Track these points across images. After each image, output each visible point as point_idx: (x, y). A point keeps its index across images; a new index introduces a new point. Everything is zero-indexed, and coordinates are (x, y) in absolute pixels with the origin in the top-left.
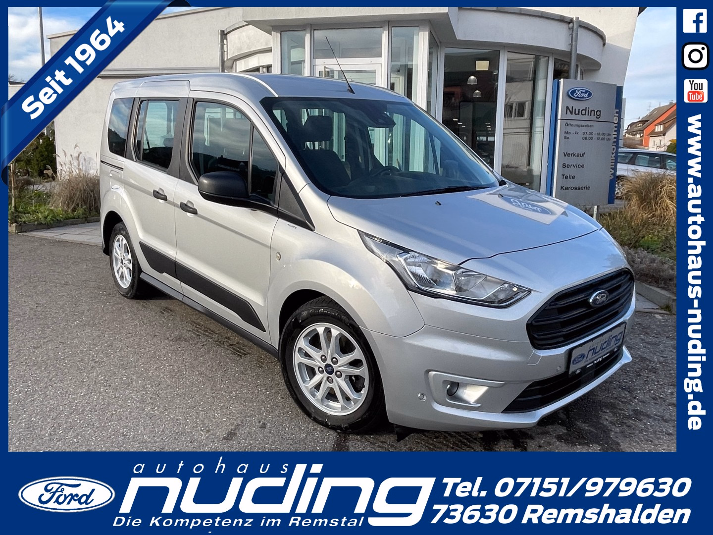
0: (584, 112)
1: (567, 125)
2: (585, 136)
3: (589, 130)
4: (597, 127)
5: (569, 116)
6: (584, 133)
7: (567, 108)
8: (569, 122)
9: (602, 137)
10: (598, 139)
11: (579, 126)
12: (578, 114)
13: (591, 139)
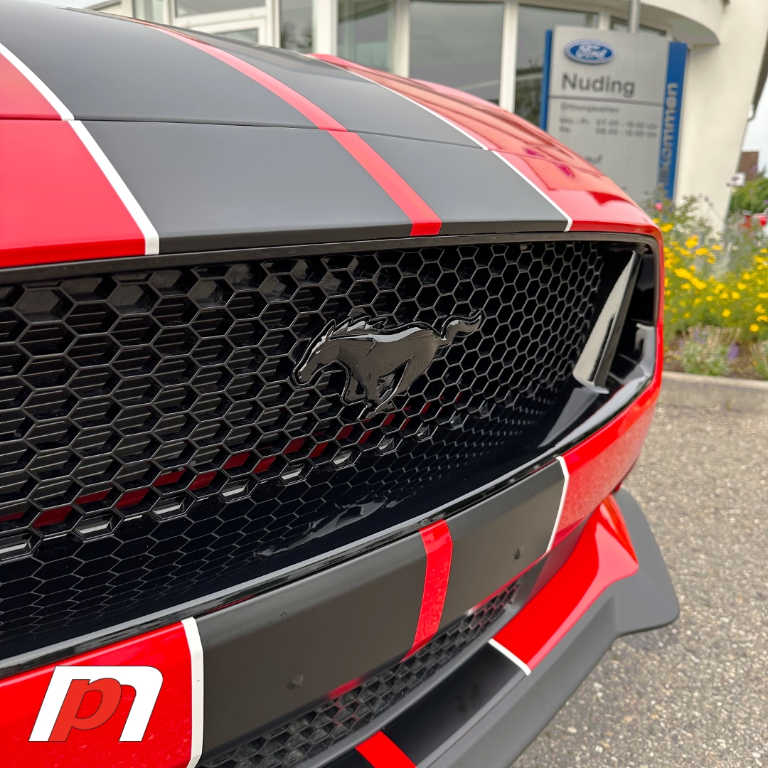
0: (598, 85)
1: (564, 107)
2: (601, 127)
3: (608, 116)
4: (626, 112)
5: (569, 91)
6: (599, 122)
7: (566, 77)
8: (569, 102)
9: (636, 129)
10: (630, 133)
11: (590, 109)
12: (588, 88)
13: (614, 132)
